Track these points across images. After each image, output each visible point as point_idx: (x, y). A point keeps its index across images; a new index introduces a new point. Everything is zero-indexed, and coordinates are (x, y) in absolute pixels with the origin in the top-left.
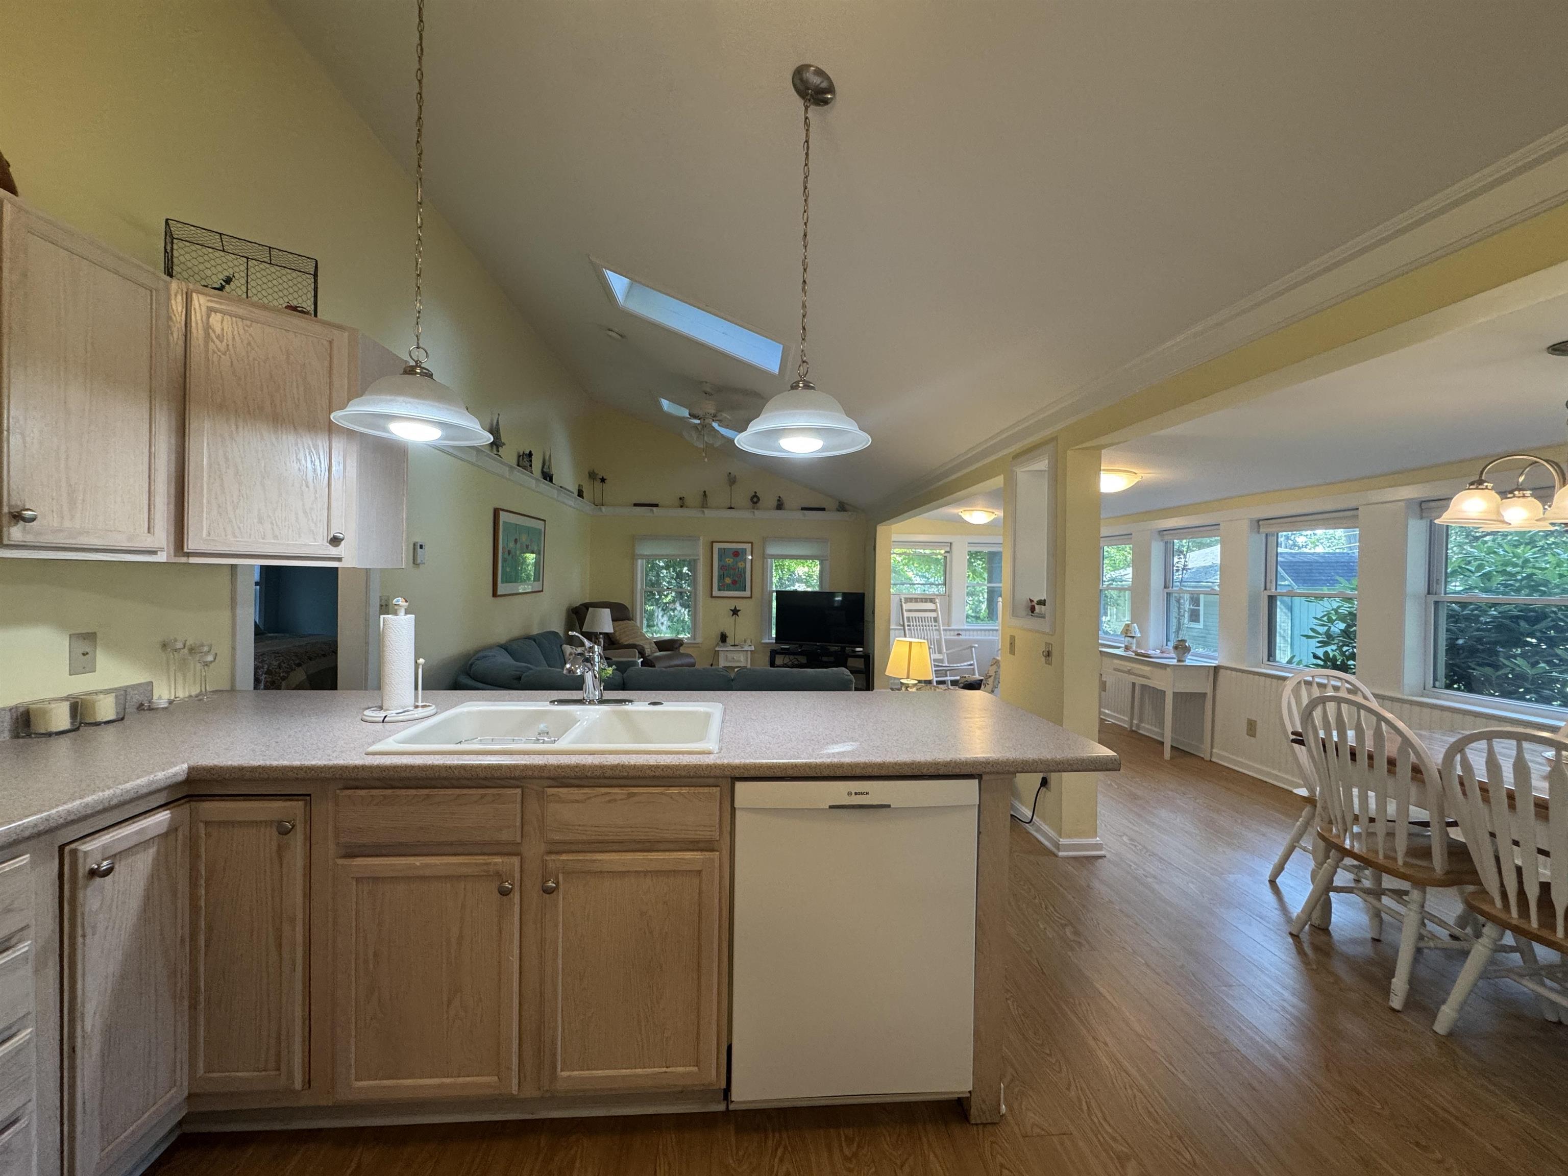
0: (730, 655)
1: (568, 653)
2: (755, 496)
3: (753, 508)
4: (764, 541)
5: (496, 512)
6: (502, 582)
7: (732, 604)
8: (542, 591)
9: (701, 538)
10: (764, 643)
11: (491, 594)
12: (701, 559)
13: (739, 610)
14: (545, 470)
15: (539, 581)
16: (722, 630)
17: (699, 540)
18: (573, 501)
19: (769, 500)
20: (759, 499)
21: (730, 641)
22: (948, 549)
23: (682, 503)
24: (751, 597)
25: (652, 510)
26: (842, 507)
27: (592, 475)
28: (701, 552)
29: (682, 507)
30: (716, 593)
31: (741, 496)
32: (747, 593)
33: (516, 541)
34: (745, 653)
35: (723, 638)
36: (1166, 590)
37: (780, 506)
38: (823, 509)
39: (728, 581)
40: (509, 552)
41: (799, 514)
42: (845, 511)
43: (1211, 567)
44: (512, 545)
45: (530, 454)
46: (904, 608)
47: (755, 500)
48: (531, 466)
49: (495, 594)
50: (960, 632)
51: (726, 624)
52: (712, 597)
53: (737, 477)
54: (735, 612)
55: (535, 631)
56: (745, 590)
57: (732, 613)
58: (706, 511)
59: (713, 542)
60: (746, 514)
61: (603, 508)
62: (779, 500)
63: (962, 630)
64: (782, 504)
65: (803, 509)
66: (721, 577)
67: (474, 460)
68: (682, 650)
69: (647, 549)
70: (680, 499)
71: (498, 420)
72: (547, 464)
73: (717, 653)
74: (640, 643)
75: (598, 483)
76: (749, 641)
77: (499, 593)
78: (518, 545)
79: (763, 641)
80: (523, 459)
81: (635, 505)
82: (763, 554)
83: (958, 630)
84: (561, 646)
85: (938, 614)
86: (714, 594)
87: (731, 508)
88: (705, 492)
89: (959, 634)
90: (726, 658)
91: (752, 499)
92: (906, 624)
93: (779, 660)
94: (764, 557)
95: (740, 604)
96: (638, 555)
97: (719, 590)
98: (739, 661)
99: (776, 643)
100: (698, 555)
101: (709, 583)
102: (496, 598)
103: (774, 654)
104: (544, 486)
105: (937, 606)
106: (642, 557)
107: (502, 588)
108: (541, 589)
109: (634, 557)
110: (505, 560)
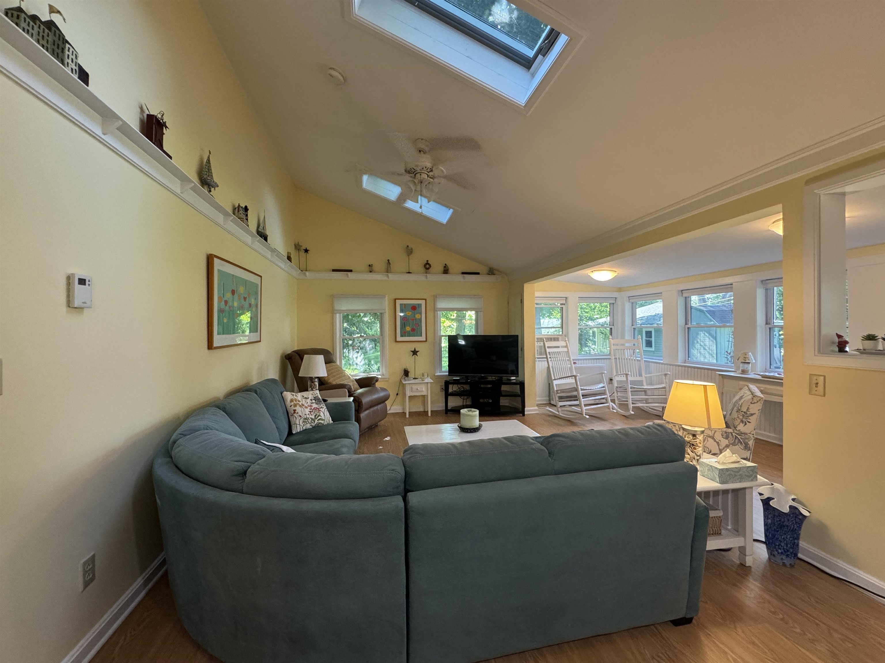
0: (415, 387)
1: (289, 400)
2: (427, 263)
3: (426, 273)
4: (435, 298)
5: (210, 259)
6: (218, 334)
7: (412, 347)
8: (260, 341)
9: (387, 296)
10: (437, 376)
11: (206, 346)
12: (387, 313)
13: (418, 351)
14: (260, 230)
15: (257, 332)
16: (404, 367)
17: (385, 297)
18: (284, 265)
19: (437, 266)
20: (430, 266)
21: (411, 375)
22: (564, 302)
23: (371, 269)
24: (426, 341)
25: (347, 274)
26: (491, 272)
27: (297, 247)
28: (386, 306)
29: (371, 272)
30: (399, 338)
31: (417, 263)
32: (423, 338)
33: (233, 292)
34: (426, 384)
35: (406, 373)
37: (446, 271)
38: (478, 274)
39: (408, 329)
40: (226, 302)
41: (460, 278)
42: (494, 275)
43: (655, 315)
44: (229, 295)
45: (246, 209)
46: (546, 346)
47: (427, 266)
48: (247, 219)
49: (210, 346)
51: (408, 362)
52: (396, 341)
53: (413, 248)
54: (415, 352)
55: (255, 380)
56: (421, 336)
57: (412, 353)
58: (390, 275)
59: (395, 299)
60: (421, 278)
61: (307, 273)
62: (445, 267)
63: (578, 360)
64: (448, 270)
65: (463, 273)
66: (403, 326)
67: (178, 191)
68: (378, 385)
69: (345, 306)
70: (369, 265)
71: (209, 157)
72: (262, 225)
73: (404, 386)
74: (345, 382)
75: (302, 253)
76: (426, 375)
77: (215, 345)
78: (236, 296)
79: (436, 374)
80: (238, 211)
81: (334, 270)
82: (434, 308)
84: (281, 394)
86: (398, 339)
87: (409, 273)
88: (388, 260)
90: (412, 390)
91: (425, 266)
92: (549, 356)
93: (452, 388)
94: (435, 310)
95: (418, 347)
96: (336, 310)
97: (402, 336)
98: (422, 391)
99: (449, 375)
100: (385, 309)
101: (394, 332)
102: (211, 351)
103: (447, 384)
104: (258, 243)
106: (340, 312)
107: (218, 340)
108: (259, 340)
109: (333, 312)
110: (221, 311)
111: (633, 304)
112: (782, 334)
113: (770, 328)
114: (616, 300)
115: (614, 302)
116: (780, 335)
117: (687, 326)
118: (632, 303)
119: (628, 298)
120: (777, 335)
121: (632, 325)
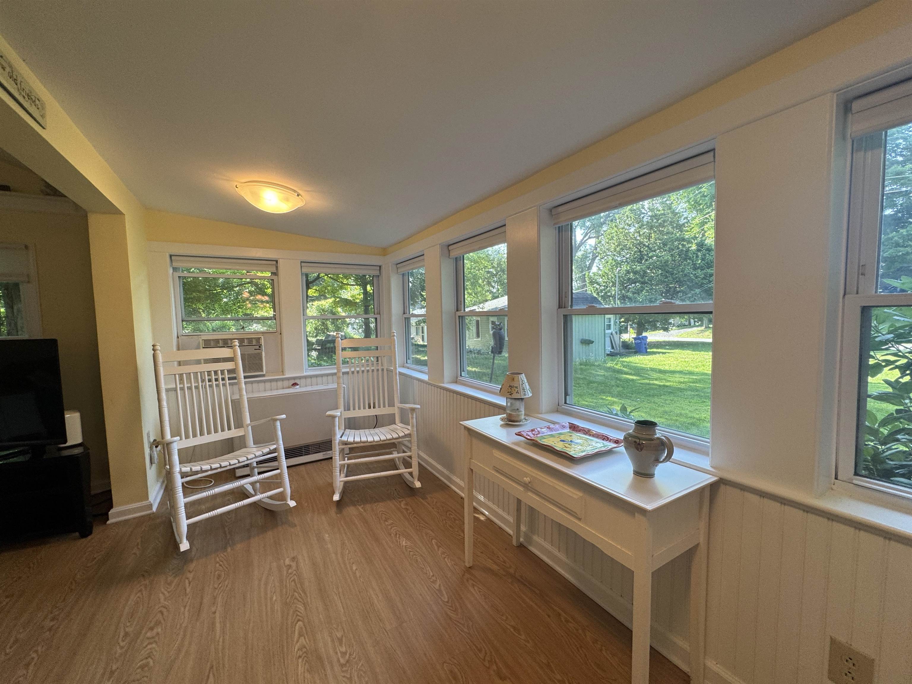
36: (563, 311)
50: (297, 381)
63: (300, 378)
83: (294, 378)
85: (236, 365)
89: (295, 384)
105: (235, 352)
111: (405, 277)
112: (623, 322)
113: (565, 316)
114: (380, 270)
115: (377, 273)
116: (620, 322)
117: (459, 313)
118: (403, 275)
119: (395, 266)
120: (618, 322)
121: (404, 314)
